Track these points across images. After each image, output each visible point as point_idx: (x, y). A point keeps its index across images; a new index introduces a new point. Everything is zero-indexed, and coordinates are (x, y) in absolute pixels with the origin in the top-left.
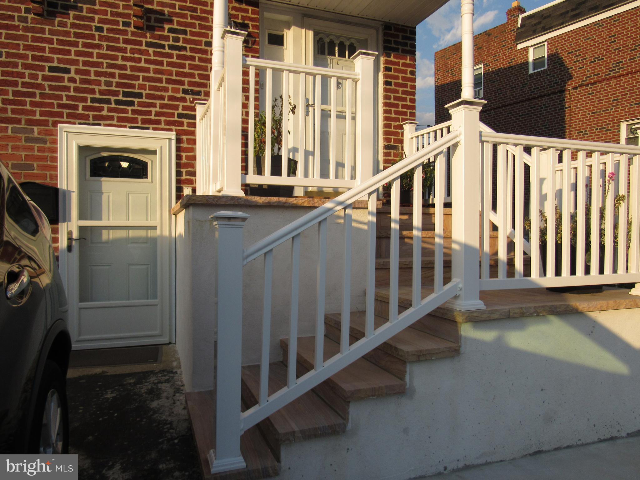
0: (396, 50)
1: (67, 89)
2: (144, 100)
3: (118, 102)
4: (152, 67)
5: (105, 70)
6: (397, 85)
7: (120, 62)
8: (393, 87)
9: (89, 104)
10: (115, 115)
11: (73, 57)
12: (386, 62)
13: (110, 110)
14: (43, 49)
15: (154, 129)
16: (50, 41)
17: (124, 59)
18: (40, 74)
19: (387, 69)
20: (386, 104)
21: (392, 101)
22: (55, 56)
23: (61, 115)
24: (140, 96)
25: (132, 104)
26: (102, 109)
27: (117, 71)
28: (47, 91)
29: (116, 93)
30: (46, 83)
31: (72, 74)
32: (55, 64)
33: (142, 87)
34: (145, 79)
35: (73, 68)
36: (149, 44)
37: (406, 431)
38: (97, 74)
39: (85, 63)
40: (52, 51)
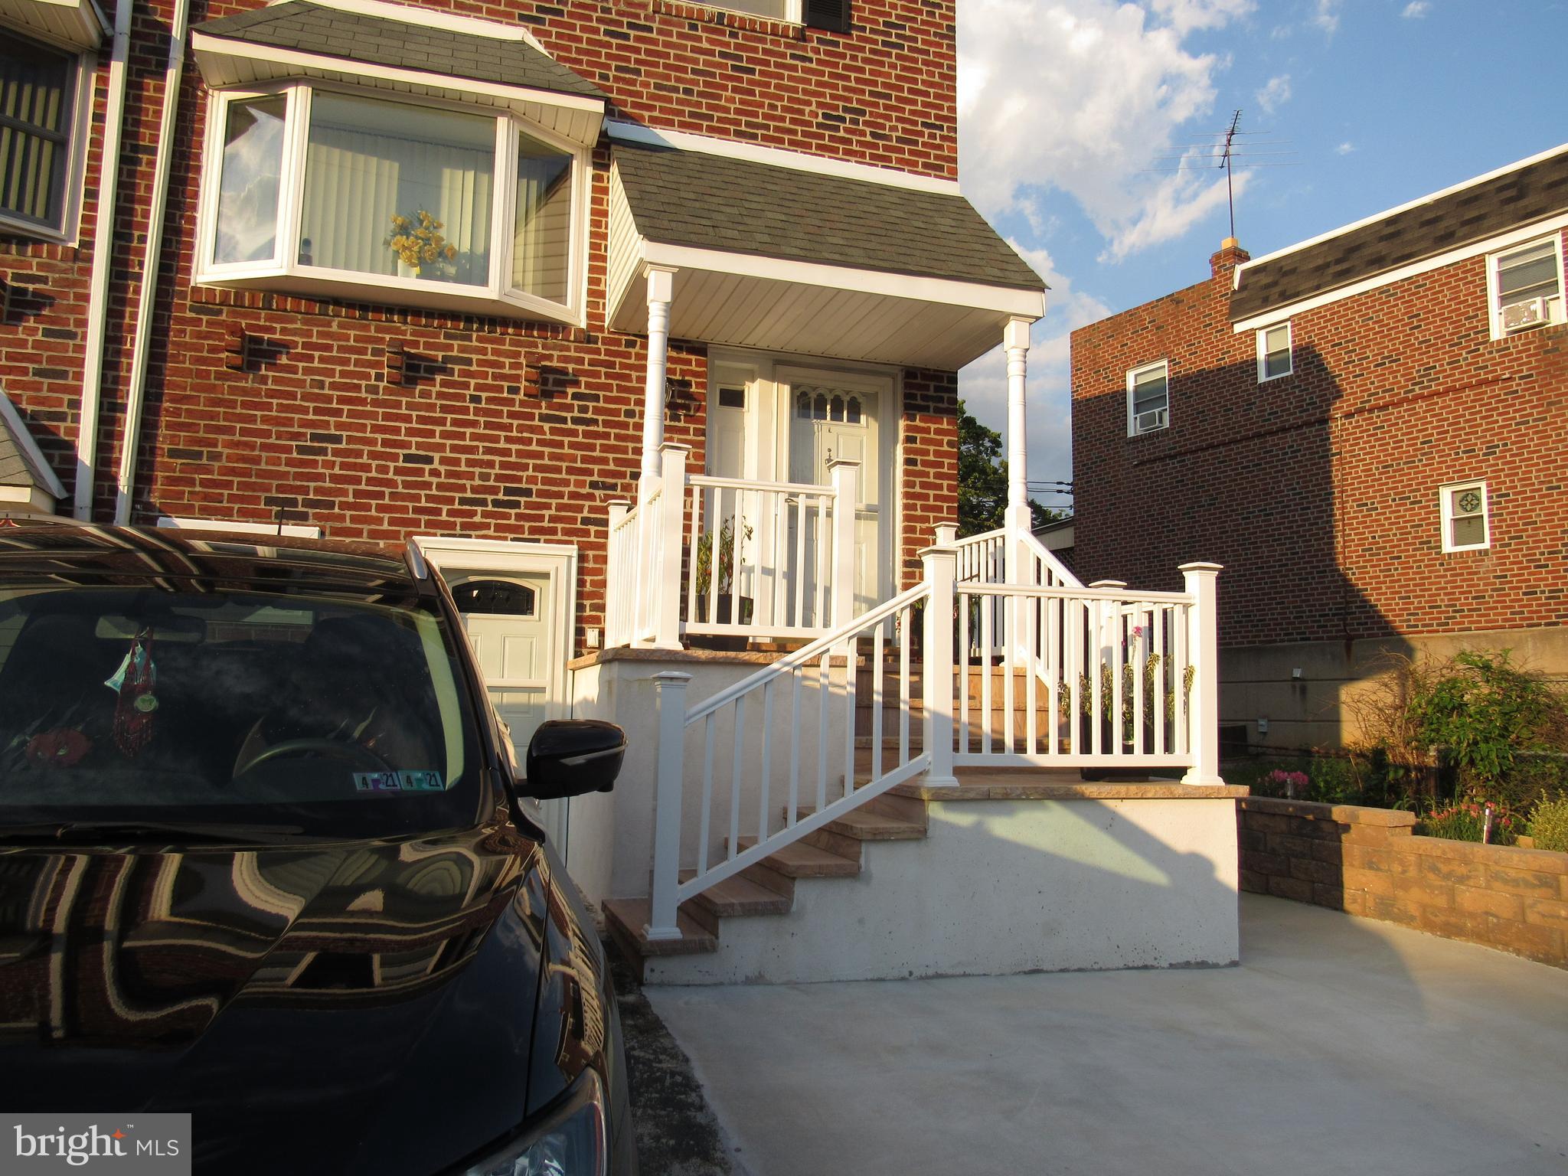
0: (923, 409)
1: (427, 485)
2: (534, 499)
3: (496, 503)
4: (547, 450)
5: (480, 457)
6: (925, 463)
7: (502, 445)
8: (919, 467)
9: (456, 506)
10: (493, 521)
11: (437, 440)
12: (908, 429)
13: (485, 515)
14: (397, 431)
15: (547, 541)
16: (407, 419)
17: (508, 440)
18: (392, 465)
19: (909, 440)
20: (907, 495)
21: (917, 489)
22: (414, 440)
23: (416, 523)
24: (528, 493)
25: (517, 505)
26: (473, 514)
27: (497, 459)
28: (400, 489)
29: (494, 490)
30: (399, 479)
31: (436, 465)
32: (413, 451)
33: (532, 480)
34: (536, 468)
35: (437, 456)
36: (544, 418)
37: (861, 921)
38: (470, 463)
39: (454, 449)
40: (411, 432)
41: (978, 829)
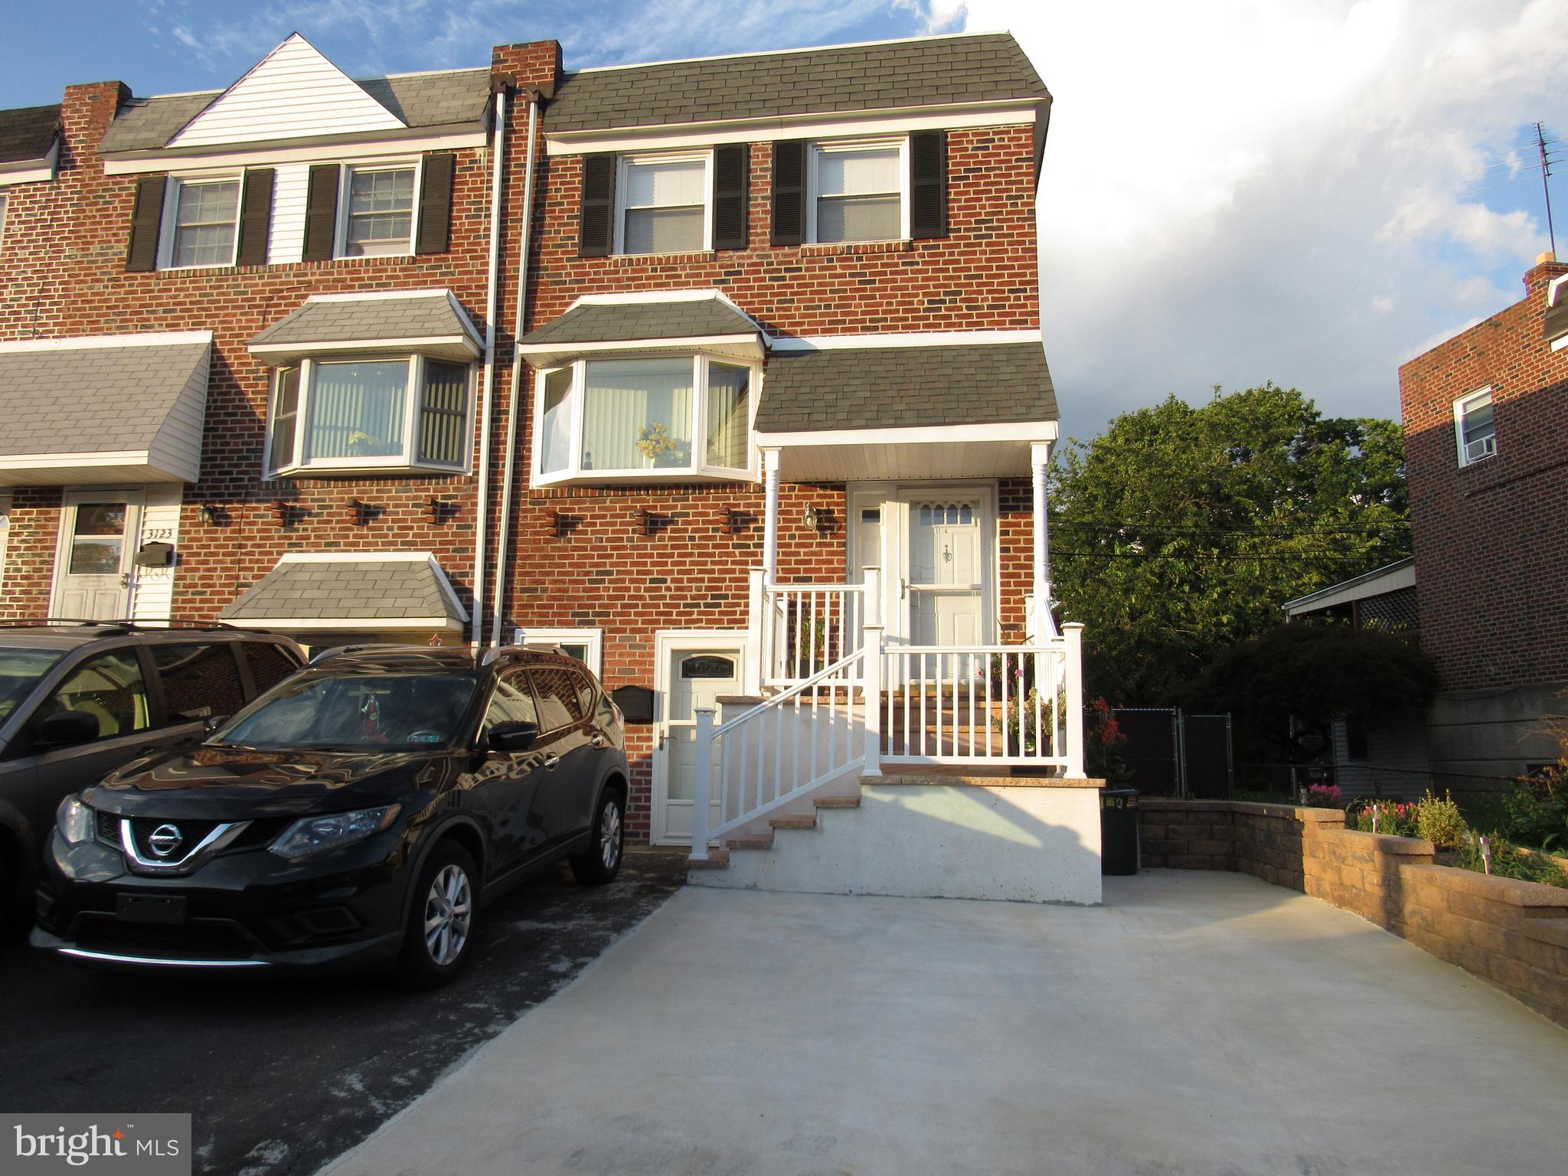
0: (1012, 508)
1: (664, 597)
2: (730, 600)
3: (706, 605)
4: (737, 567)
5: (696, 576)
6: (1016, 550)
7: (709, 567)
8: (1012, 553)
9: (682, 609)
10: (704, 617)
11: (669, 567)
12: (1002, 525)
13: (700, 613)
14: (645, 564)
15: (738, 628)
16: (651, 556)
17: (713, 563)
18: (643, 586)
19: (1003, 533)
20: (1003, 575)
21: (1011, 570)
22: (655, 569)
23: (657, 622)
24: (726, 597)
25: (718, 605)
26: (692, 613)
27: (706, 576)
28: (648, 601)
29: (704, 597)
30: (647, 594)
31: (669, 584)
32: (655, 576)
33: (729, 588)
34: (731, 580)
35: (669, 578)
36: (735, 546)
38: (690, 580)
39: (680, 572)
40: (654, 564)
41: (895, 804)
